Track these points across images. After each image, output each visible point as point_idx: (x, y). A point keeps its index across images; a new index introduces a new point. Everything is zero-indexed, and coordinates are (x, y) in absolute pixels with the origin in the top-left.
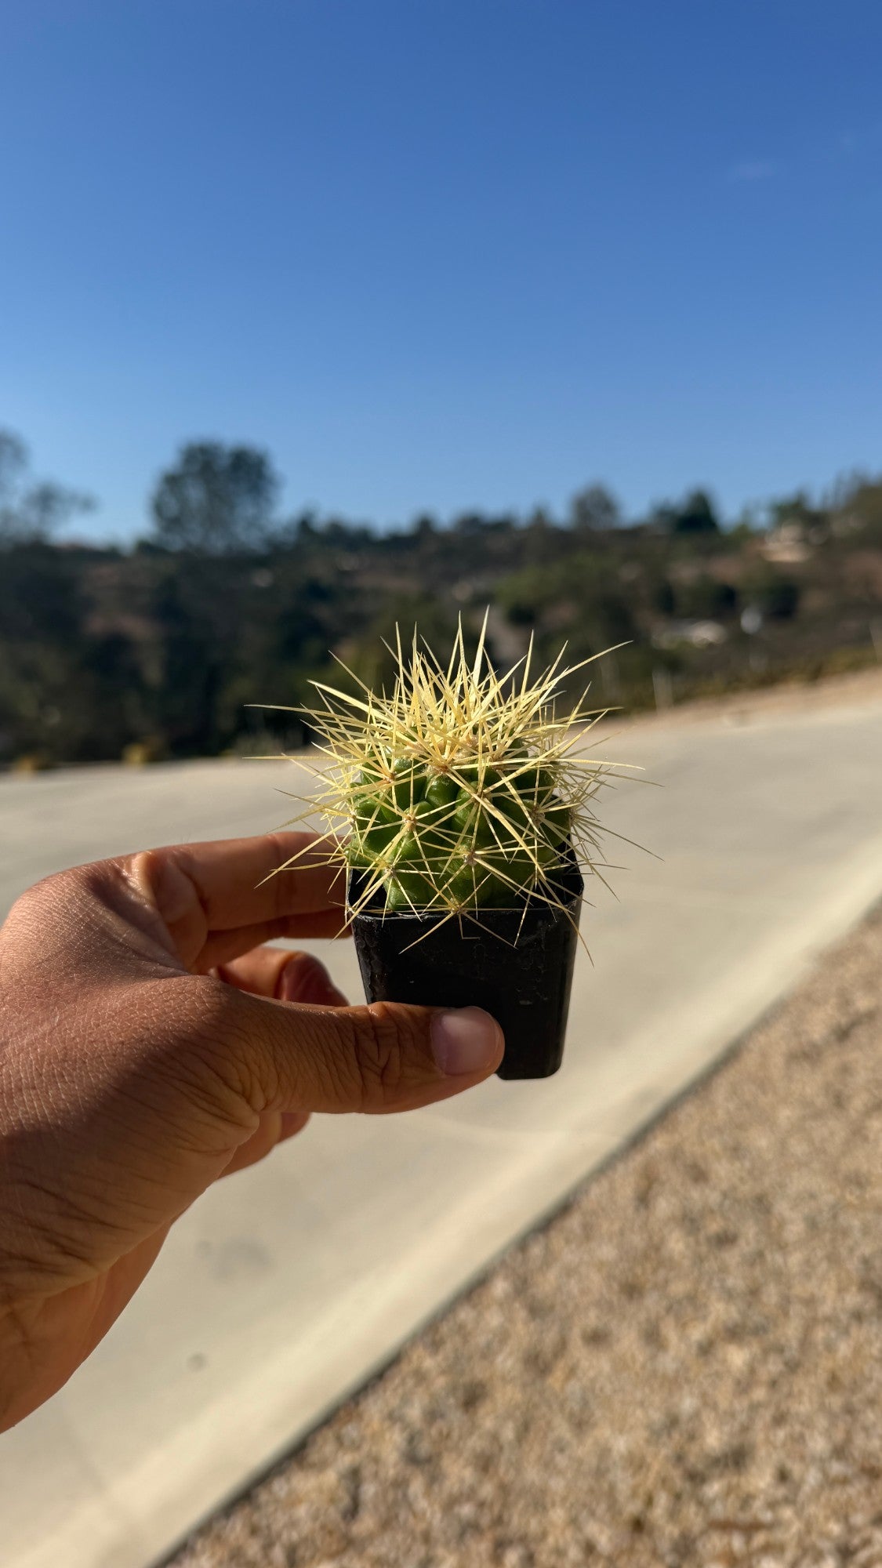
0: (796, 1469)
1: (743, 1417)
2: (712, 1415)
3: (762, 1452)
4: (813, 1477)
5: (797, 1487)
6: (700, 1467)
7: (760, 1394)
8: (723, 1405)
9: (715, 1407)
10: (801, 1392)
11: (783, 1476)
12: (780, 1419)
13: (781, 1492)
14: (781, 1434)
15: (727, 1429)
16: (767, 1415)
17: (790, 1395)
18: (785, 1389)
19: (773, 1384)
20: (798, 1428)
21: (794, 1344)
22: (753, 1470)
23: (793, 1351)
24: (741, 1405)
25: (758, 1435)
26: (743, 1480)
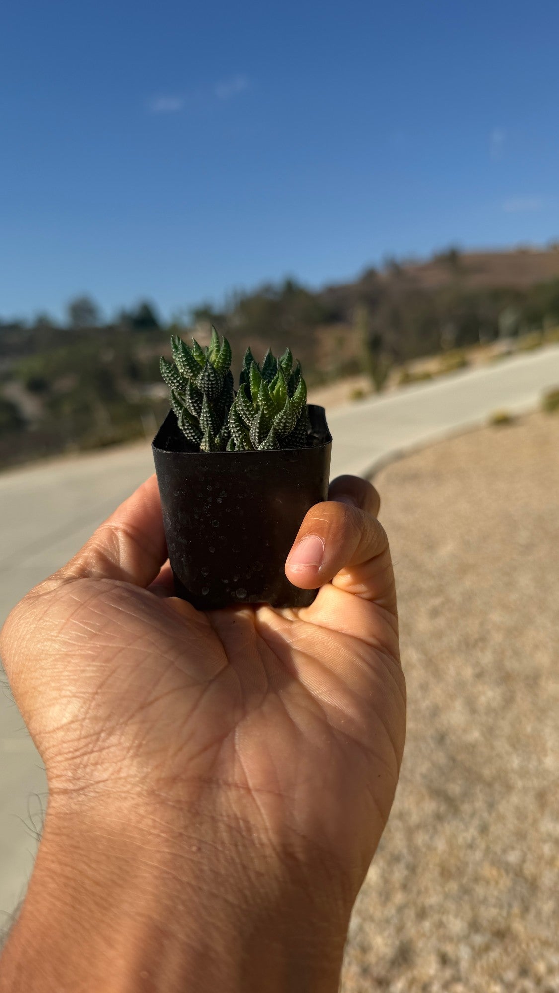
0: (449, 949)
1: (395, 921)
2: (373, 926)
3: (420, 944)
4: (464, 953)
5: (456, 963)
6: (383, 973)
7: (399, 897)
8: (378, 914)
9: (371, 918)
10: (427, 889)
11: (444, 960)
12: (422, 914)
13: (448, 973)
14: (427, 925)
15: (386, 934)
16: (411, 913)
17: (419, 893)
18: (415, 889)
19: (405, 887)
20: (436, 917)
21: (405, 851)
22: (419, 961)
23: (408, 858)
24: (390, 911)
25: (411, 931)
26: (416, 972)
